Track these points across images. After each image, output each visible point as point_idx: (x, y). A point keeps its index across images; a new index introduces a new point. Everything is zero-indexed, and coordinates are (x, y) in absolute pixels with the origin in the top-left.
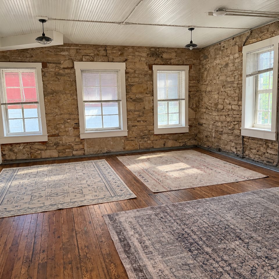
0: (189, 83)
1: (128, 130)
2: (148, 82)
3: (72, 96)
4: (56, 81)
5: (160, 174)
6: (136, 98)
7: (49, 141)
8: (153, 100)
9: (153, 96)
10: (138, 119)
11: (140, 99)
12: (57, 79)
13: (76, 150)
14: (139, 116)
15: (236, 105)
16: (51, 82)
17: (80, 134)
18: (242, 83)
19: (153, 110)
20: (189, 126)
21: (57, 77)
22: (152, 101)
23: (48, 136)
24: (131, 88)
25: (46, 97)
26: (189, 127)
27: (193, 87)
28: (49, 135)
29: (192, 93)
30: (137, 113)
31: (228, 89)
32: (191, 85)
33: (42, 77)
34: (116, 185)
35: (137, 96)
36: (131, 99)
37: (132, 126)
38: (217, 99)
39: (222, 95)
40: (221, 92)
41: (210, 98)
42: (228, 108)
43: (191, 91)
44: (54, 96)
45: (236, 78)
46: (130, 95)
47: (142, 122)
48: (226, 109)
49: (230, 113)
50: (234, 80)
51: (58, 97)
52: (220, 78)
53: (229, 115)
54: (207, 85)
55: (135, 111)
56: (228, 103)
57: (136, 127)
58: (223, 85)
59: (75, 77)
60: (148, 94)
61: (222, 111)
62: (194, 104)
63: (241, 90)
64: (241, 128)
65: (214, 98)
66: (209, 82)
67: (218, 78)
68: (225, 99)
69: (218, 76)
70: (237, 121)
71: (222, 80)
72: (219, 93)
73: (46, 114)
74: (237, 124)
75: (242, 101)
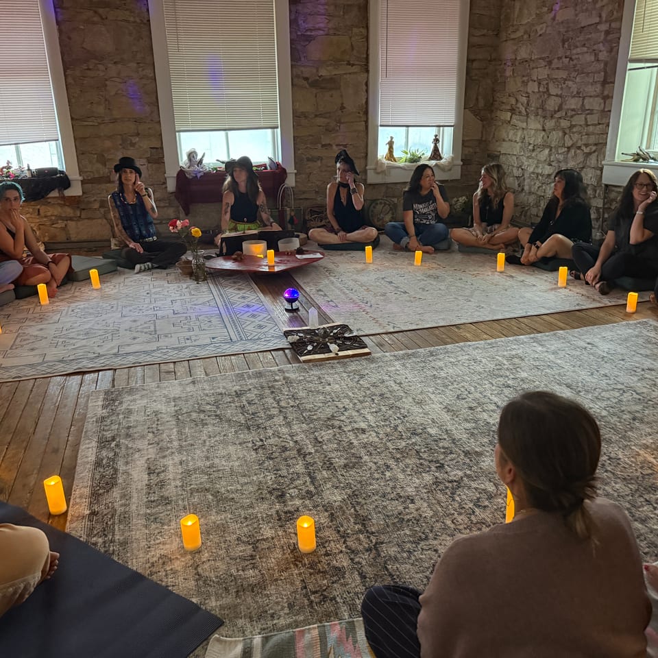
0: (470, 35)
1: (296, 171)
2: (355, 30)
3: (140, 69)
4: (94, 23)
5: (371, 288)
6: (320, 77)
7: (85, 196)
8: (367, 84)
9: (368, 71)
10: (325, 141)
11: (331, 79)
12: (96, 19)
13: (159, 221)
14: (328, 130)
15: (597, 96)
16: (82, 27)
17: (166, 179)
18: (620, 29)
19: (366, 113)
20: (462, 161)
21: (96, 12)
22: (364, 87)
23: (82, 181)
24: (305, 46)
25: (69, 72)
26: (462, 163)
27: (480, 46)
28: (84, 179)
29: (475, 65)
30: (320, 121)
31: (579, 50)
32: (475, 40)
33: (56, 12)
34: (249, 314)
35: (323, 72)
36: (306, 79)
37: (308, 160)
38: (545, 82)
39: (558, 68)
40: (556, 60)
41: (525, 79)
42: (573, 107)
43: (473, 61)
44: (91, 67)
45: (604, 15)
46: (302, 69)
47: (334, 147)
48: (568, 109)
49: (579, 120)
50: (597, 20)
51: (103, 71)
52: (557, 18)
53: (575, 126)
54: (520, 39)
55: (316, 116)
56: (575, 93)
57: (319, 162)
58: (565, 38)
59: (148, 10)
60: (353, 65)
61: (556, 116)
62: (480, 97)
63: (615, 49)
64: (603, 162)
65: (536, 79)
66: (526, 32)
67: (554, 19)
68: (565, 80)
69: (553, 12)
70: (596, 145)
71: (562, 22)
72: (550, 63)
73: (72, 119)
74: (594, 152)
75: (614, 83)
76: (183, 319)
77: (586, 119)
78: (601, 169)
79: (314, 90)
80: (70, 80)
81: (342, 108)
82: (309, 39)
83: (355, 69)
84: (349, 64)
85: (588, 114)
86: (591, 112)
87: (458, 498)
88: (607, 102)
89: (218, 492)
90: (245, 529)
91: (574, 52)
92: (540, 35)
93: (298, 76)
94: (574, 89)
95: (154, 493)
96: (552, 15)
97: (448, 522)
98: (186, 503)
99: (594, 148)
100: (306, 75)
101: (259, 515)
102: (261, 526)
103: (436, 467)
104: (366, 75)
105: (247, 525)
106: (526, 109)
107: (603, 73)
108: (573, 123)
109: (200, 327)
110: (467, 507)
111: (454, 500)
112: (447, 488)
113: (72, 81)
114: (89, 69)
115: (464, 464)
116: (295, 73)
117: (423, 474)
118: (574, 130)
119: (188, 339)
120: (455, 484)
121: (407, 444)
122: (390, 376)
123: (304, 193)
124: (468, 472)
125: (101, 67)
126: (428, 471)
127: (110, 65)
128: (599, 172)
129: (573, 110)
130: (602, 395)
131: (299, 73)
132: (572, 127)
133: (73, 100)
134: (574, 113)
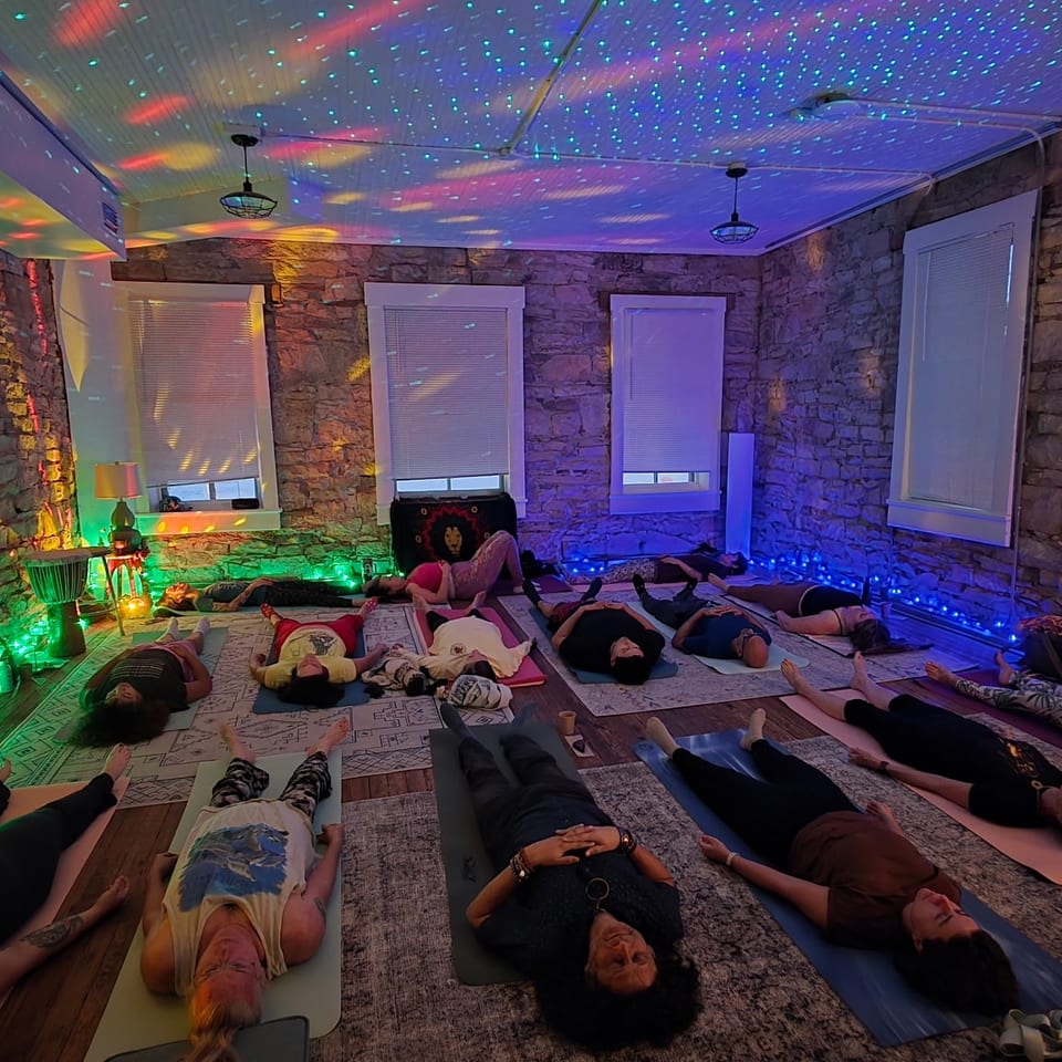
0: (726, 353)
1: (526, 500)
2: (597, 348)
4: (307, 343)
6: (556, 398)
7: (283, 530)
8: (609, 405)
9: (610, 392)
10: (562, 466)
11: (569, 400)
12: (309, 339)
14: (565, 455)
15: (875, 426)
16: (294, 347)
17: (376, 510)
18: (897, 355)
19: (609, 436)
21: (310, 332)
22: (606, 409)
24: (540, 366)
26: (720, 492)
27: (738, 364)
29: (733, 384)
30: (556, 445)
31: (851, 375)
32: (732, 358)
35: (559, 393)
36: (540, 400)
37: (541, 487)
38: (813, 407)
39: (828, 393)
40: (825, 385)
41: (792, 401)
42: (848, 436)
43: (730, 380)
44: (300, 389)
45: (877, 338)
46: (537, 390)
47: (572, 473)
48: (842, 438)
49: (854, 450)
50: (870, 344)
51: (313, 393)
52: (824, 339)
53: (852, 456)
54: (782, 359)
55: (552, 439)
56: (849, 420)
57: (554, 489)
58: (835, 360)
59: (367, 329)
60: (593, 385)
61: (829, 444)
62: (739, 420)
63: (893, 376)
64: (887, 501)
65: (802, 402)
66: (789, 351)
67: (820, 339)
68: (837, 405)
69: (820, 332)
70: (877, 480)
71: (830, 344)
72: (818, 387)
73: (275, 444)
74: (876, 487)
75: (894, 412)
76: (387, 706)
77: (864, 451)
78: (886, 507)
79: (550, 413)
80: (276, 403)
81: (581, 431)
82: (545, 358)
83: (596, 389)
84: (589, 384)
85: (865, 445)
86: (870, 443)
87: (761, 1004)
88: (888, 433)
89: (435, 987)
90: (470, 1050)
91: (846, 376)
92: (806, 356)
93: (531, 398)
94: (848, 416)
95: (351, 983)
96: (818, 335)
97: (753, 1045)
98: (392, 1003)
99: (875, 483)
100: (540, 396)
101: (489, 1029)
102: (493, 1046)
103: (732, 954)
104: (609, 395)
105: (474, 1044)
106: (793, 435)
107: (880, 402)
108: (850, 454)
109: (408, 720)
110: (775, 1019)
111: (757, 1007)
112: (747, 987)
113: (278, 405)
114: (298, 391)
115: (767, 947)
116: (528, 395)
117: (715, 965)
118: (852, 462)
119: (393, 739)
120: (758, 981)
121: (693, 914)
122: (659, 797)
123: (536, 524)
124: (775, 962)
125: (312, 389)
126: (721, 960)
127: (321, 387)
128: (883, 511)
129: (848, 439)
130: (936, 833)
131: (533, 394)
132: (848, 458)
133: (278, 424)
134: (849, 443)
